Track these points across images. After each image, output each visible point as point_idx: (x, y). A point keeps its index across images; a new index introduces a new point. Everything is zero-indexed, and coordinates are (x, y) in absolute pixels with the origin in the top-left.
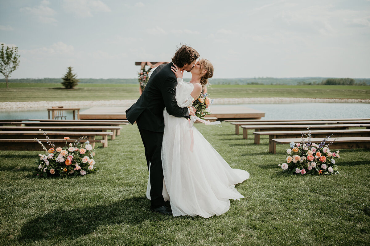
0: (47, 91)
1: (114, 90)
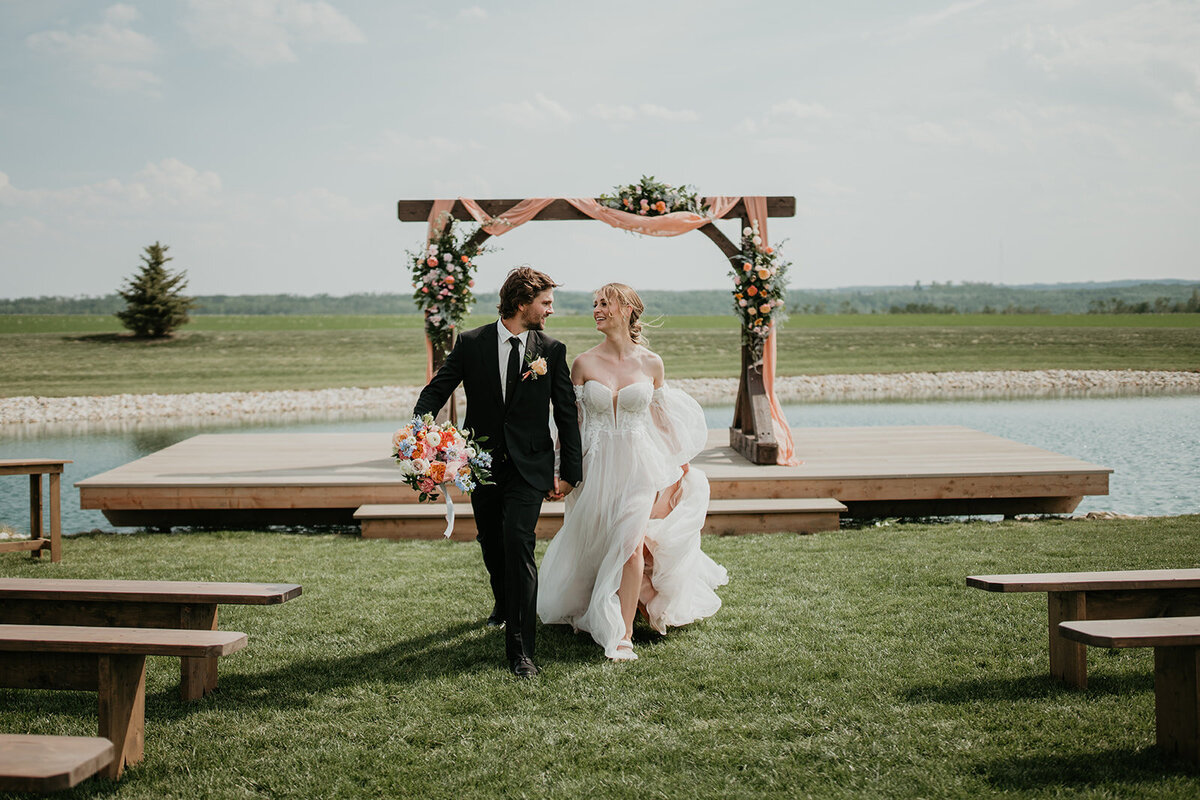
0: (52, 348)
1: (342, 344)
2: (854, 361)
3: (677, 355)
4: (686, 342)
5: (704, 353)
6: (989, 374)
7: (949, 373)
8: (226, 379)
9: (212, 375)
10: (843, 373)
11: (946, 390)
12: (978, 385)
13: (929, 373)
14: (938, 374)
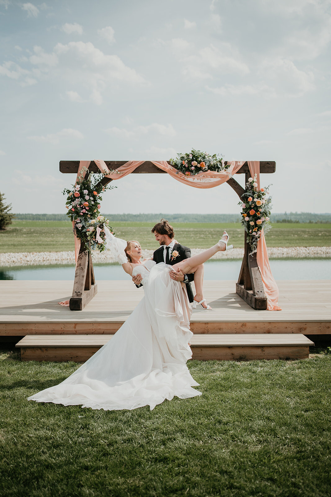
2: (274, 242)
3: (204, 239)
4: (208, 233)
5: (215, 238)
6: (328, 248)
7: (312, 247)
8: (23, 247)
9: (18, 245)
10: (270, 247)
11: (311, 254)
12: (324, 252)
13: (304, 247)
14: (308, 248)
